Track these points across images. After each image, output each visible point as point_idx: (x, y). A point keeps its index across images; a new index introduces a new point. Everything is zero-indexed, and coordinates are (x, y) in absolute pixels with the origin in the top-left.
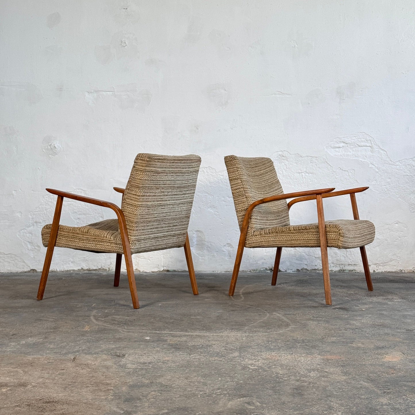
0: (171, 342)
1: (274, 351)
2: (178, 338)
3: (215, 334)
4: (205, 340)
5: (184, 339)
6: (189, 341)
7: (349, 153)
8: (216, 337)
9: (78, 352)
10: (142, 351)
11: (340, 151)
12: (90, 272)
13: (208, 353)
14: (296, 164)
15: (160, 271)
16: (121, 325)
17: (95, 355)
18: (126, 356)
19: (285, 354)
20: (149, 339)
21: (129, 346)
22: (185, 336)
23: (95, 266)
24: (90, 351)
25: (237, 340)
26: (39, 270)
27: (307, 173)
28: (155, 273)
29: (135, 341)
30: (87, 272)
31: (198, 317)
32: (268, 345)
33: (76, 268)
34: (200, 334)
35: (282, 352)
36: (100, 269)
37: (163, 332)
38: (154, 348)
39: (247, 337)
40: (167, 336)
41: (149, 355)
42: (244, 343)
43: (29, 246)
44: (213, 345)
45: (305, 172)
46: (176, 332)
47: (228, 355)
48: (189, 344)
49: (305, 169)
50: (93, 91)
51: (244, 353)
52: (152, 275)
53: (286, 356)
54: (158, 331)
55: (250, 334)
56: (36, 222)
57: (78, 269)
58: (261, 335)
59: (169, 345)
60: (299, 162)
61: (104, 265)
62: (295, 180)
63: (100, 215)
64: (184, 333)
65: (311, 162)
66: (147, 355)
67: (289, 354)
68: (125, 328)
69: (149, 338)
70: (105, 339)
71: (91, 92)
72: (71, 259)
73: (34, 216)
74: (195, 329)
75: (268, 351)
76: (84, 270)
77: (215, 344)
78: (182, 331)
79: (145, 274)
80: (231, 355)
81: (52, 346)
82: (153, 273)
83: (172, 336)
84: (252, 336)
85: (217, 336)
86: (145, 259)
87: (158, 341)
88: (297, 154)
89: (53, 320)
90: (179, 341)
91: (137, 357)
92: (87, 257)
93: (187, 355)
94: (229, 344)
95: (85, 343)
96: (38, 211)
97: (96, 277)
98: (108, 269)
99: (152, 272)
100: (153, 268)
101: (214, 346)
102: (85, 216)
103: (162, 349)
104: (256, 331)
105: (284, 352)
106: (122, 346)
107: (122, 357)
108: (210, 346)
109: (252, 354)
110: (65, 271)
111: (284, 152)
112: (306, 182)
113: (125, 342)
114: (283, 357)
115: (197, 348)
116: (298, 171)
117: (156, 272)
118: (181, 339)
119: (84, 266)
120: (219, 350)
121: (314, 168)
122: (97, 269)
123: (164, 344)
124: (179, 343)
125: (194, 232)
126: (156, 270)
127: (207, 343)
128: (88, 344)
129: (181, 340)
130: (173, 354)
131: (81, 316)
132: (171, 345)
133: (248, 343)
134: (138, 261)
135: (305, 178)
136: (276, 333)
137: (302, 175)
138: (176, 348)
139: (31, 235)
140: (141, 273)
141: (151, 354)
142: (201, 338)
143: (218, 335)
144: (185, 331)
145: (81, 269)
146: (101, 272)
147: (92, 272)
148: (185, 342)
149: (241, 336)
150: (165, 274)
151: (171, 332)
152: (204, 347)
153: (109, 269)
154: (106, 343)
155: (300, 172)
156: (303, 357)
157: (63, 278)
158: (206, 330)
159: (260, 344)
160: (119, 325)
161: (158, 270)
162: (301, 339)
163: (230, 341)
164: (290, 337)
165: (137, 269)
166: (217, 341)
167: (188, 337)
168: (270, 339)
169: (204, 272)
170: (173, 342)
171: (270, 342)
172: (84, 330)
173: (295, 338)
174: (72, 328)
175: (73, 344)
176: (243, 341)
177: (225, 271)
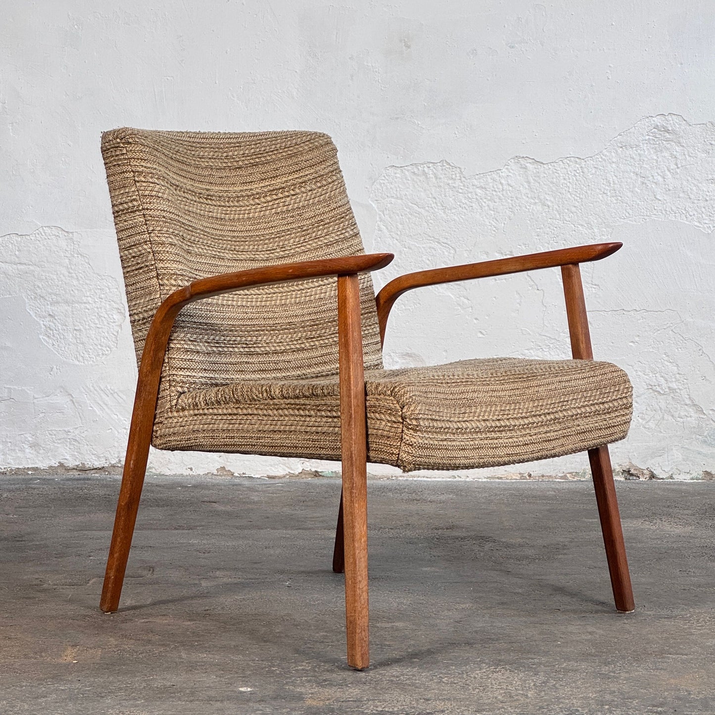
0: (314, 703)
2: (335, 689)
3: (445, 679)
4: (415, 696)
5: (354, 692)
6: (368, 700)
8: (447, 688)
12: (83, 475)
15: (292, 476)
20: (251, 693)
25: (511, 697)
28: (277, 481)
29: (210, 699)
30: (77, 476)
31: (400, 624)
33: (43, 464)
36: (113, 466)
39: (540, 688)
40: (303, 684)
42: (530, 707)
48: (367, 708)
55: (550, 680)
59: (309, 710)
69: (249, 689)
70: (121, 689)
74: (387, 663)
76: (68, 469)
79: (246, 483)
82: (273, 481)
85: (452, 683)
87: (275, 699)
90: (337, 700)
92: (77, 432)
95: (63, 704)
97: (102, 492)
99: (269, 477)
100: (272, 466)
110: (12, 470)
113: (179, 699)
117: (280, 478)
118: (344, 692)
119: (68, 456)
123: (293, 709)
124: (336, 706)
125: (396, 359)
126: (281, 471)
128: (70, 706)
129: (345, 696)
131: (52, 618)
132: (314, 711)
133: (542, 707)
140: (237, 481)
142: (403, 689)
143: (456, 680)
145: (57, 464)
147: (89, 476)
148: (358, 703)
150: (308, 484)
154: (124, 703)
157: (5, 495)
158: (421, 666)
159: (578, 711)
160: (163, 645)
161: (288, 471)
162: (701, 696)
163: (490, 701)
164: (667, 690)
165: (223, 468)
166: (449, 699)
167: (368, 687)
168: (608, 697)
169: (425, 479)
170: (322, 703)
171: (607, 707)
172: (60, 661)
173: (683, 694)
174: (26, 656)
175: (26, 707)
176: (528, 701)
177: (488, 478)
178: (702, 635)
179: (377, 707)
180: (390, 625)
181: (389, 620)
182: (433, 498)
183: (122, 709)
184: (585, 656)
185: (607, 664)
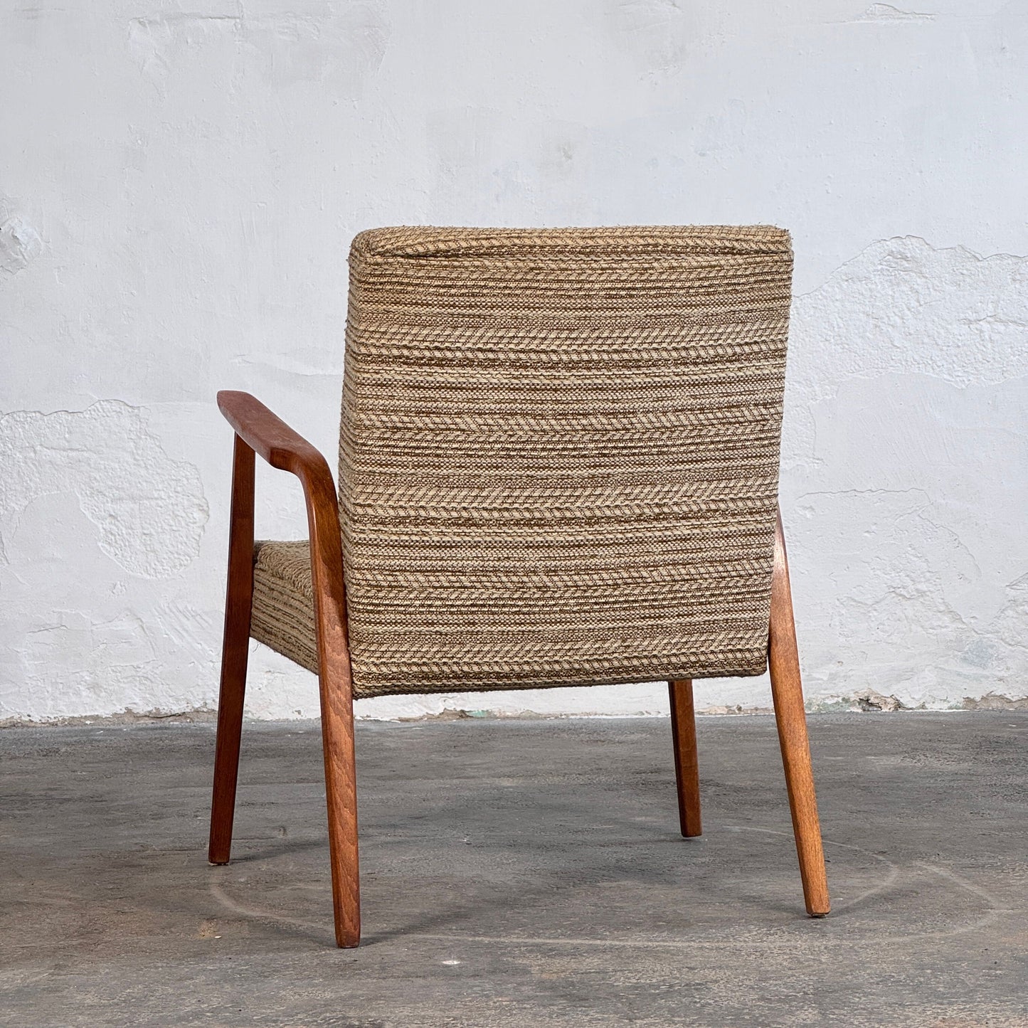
0: (545, 976)
1: (951, 1004)
2: (566, 959)
3: (706, 945)
4: (675, 965)
5: (593, 962)
6: (615, 971)
8: (714, 954)
9: (198, 1019)
10: (444, 1011)
12: (158, 724)
13: (699, 1012)
15: (431, 717)
20: (460, 967)
21: (388, 993)
22: (594, 950)
23: (176, 700)
24: (242, 1014)
25: (800, 962)
29: (408, 976)
30: (152, 725)
32: (922, 979)
33: (104, 712)
34: (650, 944)
36: (197, 711)
37: (506, 940)
38: (487, 996)
39: (835, 952)
40: (523, 955)
42: (829, 973)
44: (710, 985)
46: (557, 938)
47: (779, 1020)
48: (617, 980)
54: (485, 935)
55: (845, 942)
57: (115, 715)
58: (888, 945)
59: (541, 985)
64: (587, 942)
69: (456, 963)
70: (287, 967)
74: (625, 927)
75: (929, 1001)
76: (137, 717)
77: (716, 981)
78: (577, 934)
83: (546, 954)
84: (852, 948)
85: (718, 949)
87: (493, 972)
90: (575, 972)
93: (618, 1022)
94: (770, 978)
95: (218, 987)
99: (402, 720)
101: (715, 987)
103: (518, 1001)
104: (862, 931)
106: (360, 992)
108: (699, 987)
110: (64, 720)
113: (369, 976)
115: (652, 994)
118: (580, 963)
119: (135, 701)
120: (739, 1002)
122: (187, 711)
123: (521, 984)
124: (575, 979)
126: (416, 712)
127: (687, 976)
128: (228, 988)
129: (584, 967)
130: (567, 1018)
132: (548, 985)
133: (844, 974)
136: (943, 934)
138: (571, 995)
140: (361, 726)
142: (656, 957)
143: (721, 945)
144: (587, 935)
145: (123, 711)
147: (169, 723)
148: (602, 975)
149: (812, 950)
151: (538, 941)
152: (679, 992)
154: (297, 983)
157: (63, 750)
158: (670, 931)
159: (893, 977)
161: (425, 711)
163: (773, 968)
166: (720, 967)
167: (609, 957)
168: (927, 960)
170: (555, 976)
171: (929, 971)
172: (198, 937)
174: (151, 933)
175: (170, 991)
176: (824, 966)
179: (628, 978)
181: (612, 879)
182: (621, 738)
183: (298, 990)
185: (912, 921)
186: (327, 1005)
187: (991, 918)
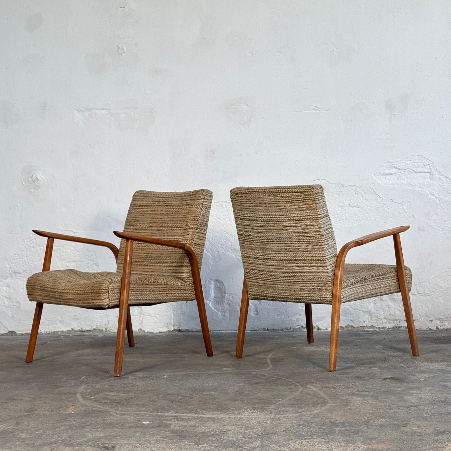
0: (175, 428)
1: (305, 439)
2: (184, 422)
3: (232, 416)
4: (219, 424)
5: (193, 423)
6: (199, 426)
7: (402, 181)
8: (233, 420)
9: (56, 444)
10: (137, 441)
11: (392, 179)
12: (82, 334)
13: (221, 442)
14: (336, 196)
15: (169, 331)
16: (114, 405)
17: (77, 448)
18: (117, 447)
19: (319, 442)
20: (148, 424)
21: (121, 434)
22: (194, 419)
23: (88, 326)
24: (71, 442)
25: (260, 423)
26: (19, 332)
27: (352, 206)
28: (163, 334)
29: (130, 427)
30: (79, 334)
32: (298, 430)
33: (65, 329)
34: (213, 416)
35: (315, 440)
36: (94, 329)
37: (167, 414)
38: (153, 436)
39: (272, 419)
40: (170, 420)
41: (145, 447)
42: (268, 428)
43: (6, 302)
44: (228, 432)
45: (348, 206)
46: (183, 413)
47: (247, 445)
48: (198, 430)
49: (348, 202)
50: (83, 110)
51: (267, 442)
52: (159, 336)
53: (320, 445)
54: (160, 412)
55: (277, 416)
56: (15, 273)
57: (68, 331)
58: (291, 417)
59: (173, 432)
60: (341, 193)
61: (99, 324)
62: (336, 216)
63: (95, 262)
64: (193, 415)
65: (356, 193)
66: (143, 446)
67: (325, 442)
68: (118, 410)
69: (147, 423)
70: (92, 424)
71: (81, 111)
72: (58, 317)
73: (12, 265)
74: (207, 409)
75: (298, 438)
76: (75, 331)
77: (231, 430)
78: (191, 412)
79: (150, 335)
80: (251, 445)
81: (24, 436)
82: (161, 334)
83: (178, 420)
84: (278, 418)
85: (235, 418)
86: (151, 316)
87: (159, 426)
88: (338, 183)
89: (29, 399)
90: (185, 427)
91: (130, 449)
93: (194, 446)
94: (248, 429)
95: (66, 431)
96: (17, 259)
97: (89, 340)
98: (104, 330)
99: (160, 332)
100: (161, 327)
101: (229, 433)
102: (76, 264)
103: (163, 438)
104: (284, 411)
105: (318, 440)
106: (112, 434)
107: (111, 449)
108: (224, 433)
109: (278, 443)
110: (52, 332)
111: (322, 181)
112: (350, 217)
113: (117, 428)
114: (316, 447)
115: (207, 435)
116: (339, 205)
117: (164, 332)
118: (188, 423)
119: (75, 326)
120: (236, 438)
121: (360, 201)
122: (91, 329)
123: (166, 431)
124: (184, 429)
125: (211, 282)
126: (164, 330)
127: (222, 428)
128: (70, 432)
129: (189, 425)
130: (177, 444)
131: (64, 394)
132: (175, 431)
133: (273, 428)
134: (142, 319)
135: (348, 212)
136: (310, 413)
137: (345, 210)
138: (181, 435)
139: (8, 289)
140: (146, 334)
141: (148, 445)
142: (213, 421)
143: (236, 416)
144: (194, 412)
145: (71, 329)
146: (96, 334)
147: (84, 334)
148: (194, 428)
149: (265, 418)
150: (176, 335)
151: (177, 414)
152: (217, 434)
153: (106, 329)
154: (93, 430)
155: (342, 204)
156: (342, 446)
157: (49, 342)
158: (221, 411)
159: (289, 429)
160: (111, 404)
161: (167, 329)
162: (341, 421)
163: (251, 425)
164: (327, 419)
165: (141, 329)
166: (233, 425)
167: (198, 421)
168: (302, 423)
169: (225, 332)
170: (178, 428)
171: (301, 427)
172: (67, 412)
173: (333, 420)
174: (52, 411)
175: (51, 433)
176: (268, 425)
177: (251, 331)
178: (341, 395)
179: (202, 429)
180: (209, 393)
181: (209, 391)
182: (227, 339)
183: (92, 433)
184: (292, 405)
185: (301, 408)
186: (100, 438)
187: (328, 406)
